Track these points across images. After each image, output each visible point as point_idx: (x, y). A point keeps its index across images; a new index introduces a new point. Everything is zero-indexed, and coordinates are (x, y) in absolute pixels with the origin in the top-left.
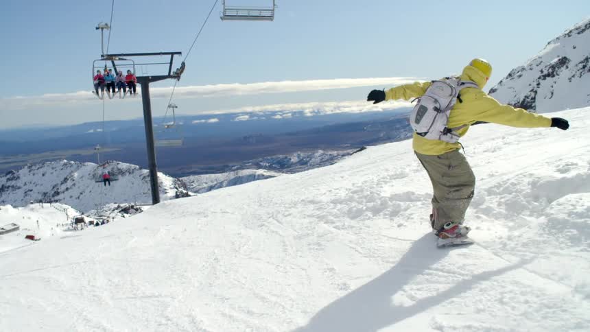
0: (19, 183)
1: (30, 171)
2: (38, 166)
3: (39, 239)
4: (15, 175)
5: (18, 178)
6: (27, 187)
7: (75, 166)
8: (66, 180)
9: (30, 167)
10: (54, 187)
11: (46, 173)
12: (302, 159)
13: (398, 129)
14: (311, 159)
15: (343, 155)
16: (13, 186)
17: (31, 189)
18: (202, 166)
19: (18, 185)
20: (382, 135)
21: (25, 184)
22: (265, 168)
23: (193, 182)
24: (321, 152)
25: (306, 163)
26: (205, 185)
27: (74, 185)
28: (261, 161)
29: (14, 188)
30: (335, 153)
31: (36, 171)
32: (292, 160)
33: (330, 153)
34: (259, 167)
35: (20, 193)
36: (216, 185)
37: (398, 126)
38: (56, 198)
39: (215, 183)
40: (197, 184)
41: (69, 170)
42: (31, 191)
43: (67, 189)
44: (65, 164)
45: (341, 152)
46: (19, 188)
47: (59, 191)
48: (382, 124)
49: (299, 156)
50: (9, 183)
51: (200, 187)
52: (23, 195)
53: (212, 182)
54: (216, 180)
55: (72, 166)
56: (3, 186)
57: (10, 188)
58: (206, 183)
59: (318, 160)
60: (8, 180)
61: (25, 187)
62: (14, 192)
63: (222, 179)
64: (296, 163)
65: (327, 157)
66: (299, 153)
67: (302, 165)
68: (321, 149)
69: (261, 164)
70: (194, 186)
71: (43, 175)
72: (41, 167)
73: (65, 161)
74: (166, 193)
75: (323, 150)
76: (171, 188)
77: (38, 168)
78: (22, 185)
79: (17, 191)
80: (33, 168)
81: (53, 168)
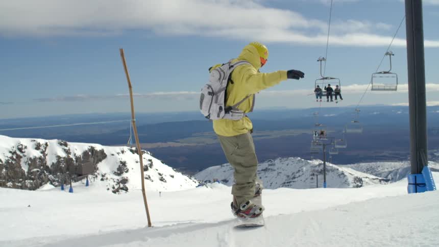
0: (275, 168)
1: (280, 162)
4: (273, 163)
5: (274, 165)
6: (279, 171)
7: (304, 163)
8: (299, 171)
9: (280, 159)
11: (289, 164)
18: (390, 152)
21: (278, 169)
23: (379, 167)
26: (386, 170)
27: (303, 174)
28: (435, 152)
29: (272, 170)
31: (284, 162)
35: (275, 173)
36: (394, 170)
38: (294, 180)
39: (394, 169)
40: (381, 168)
41: (301, 164)
42: (280, 173)
43: (299, 176)
44: (299, 160)
46: (275, 170)
50: (270, 167)
51: (383, 171)
52: (277, 174)
53: (392, 168)
54: (394, 167)
55: (302, 162)
56: (266, 168)
57: (270, 170)
58: (387, 169)
60: (269, 165)
61: (277, 171)
63: (398, 167)
69: (435, 154)
70: (379, 170)
71: (287, 165)
72: (286, 160)
73: (299, 158)
79: (273, 172)
80: (282, 160)
81: (292, 162)
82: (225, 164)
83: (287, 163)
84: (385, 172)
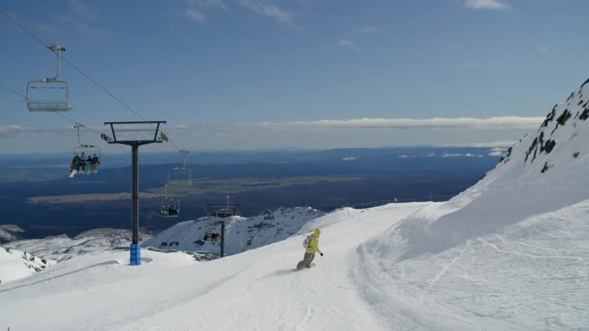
0: (274, 222)
1: (282, 213)
2: (289, 210)
4: (271, 215)
5: (273, 218)
6: (280, 227)
7: (317, 214)
9: (282, 210)
11: (294, 216)
16: (268, 224)
19: (273, 224)
21: (278, 224)
29: (270, 226)
31: (287, 214)
35: (274, 230)
41: (312, 216)
42: (282, 230)
44: (309, 211)
46: (273, 226)
50: (266, 222)
52: (276, 232)
55: (314, 213)
56: (261, 223)
60: (266, 218)
61: (277, 226)
62: (269, 229)
71: (292, 218)
72: (291, 211)
73: (310, 208)
77: (288, 212)
79: (271, 228)
80: (285, 211)
81: (300, 213)
82: (202, 218)
83: (292, 216)
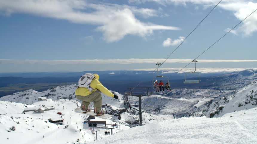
0: (55, 93)
1: (60, 88)
2: (64, 86)
3: (64, 115)
4: (54, 90)
5: (55, 91)
9: (60, 86)
10: (70, 96)
11: (67, 89)
12: (177, 92)
13: (222, 81)
14: (181, 92)
15: (196, 91)
16: (53, 94)
17: (60, 96)
19: (55, 94)
20: (214, 84)
21: (58, 94)
22: (161, 95)
24: (186, 89)
25: (179, 94)
26: (134, 101)
29: (53, 95)
30: (192, 90)
32: (173, 92)
33: (190, 90)
34: (158, 94)
35: (56, 97)
37: (221, 80)
45: (195, 90)
46: (55, 95)
47: (72, 97)
48: (214, 79)
49: (176, 91)
50: (51, 93)
56: (49, 94)
57: (52, 95)
58: (135, 100)
59: (185, 93)
60: (51, 91)
62: (53, 97)
64: (175, 94)
65: (189, 92)
66: (176, 89)
67: (177, 94)
68: (186, 88)
71: (66, 90)
72: (65, 87)
74: (119, 101)
75: (187, 88)
76: (122, 99)
77: (64, 87)
78: (56, 94)
79: (54, 96)
80: (62, 87)
81: (70, 88)
82: (16, 93)
83: (66, 89)
84: (134, 102)
